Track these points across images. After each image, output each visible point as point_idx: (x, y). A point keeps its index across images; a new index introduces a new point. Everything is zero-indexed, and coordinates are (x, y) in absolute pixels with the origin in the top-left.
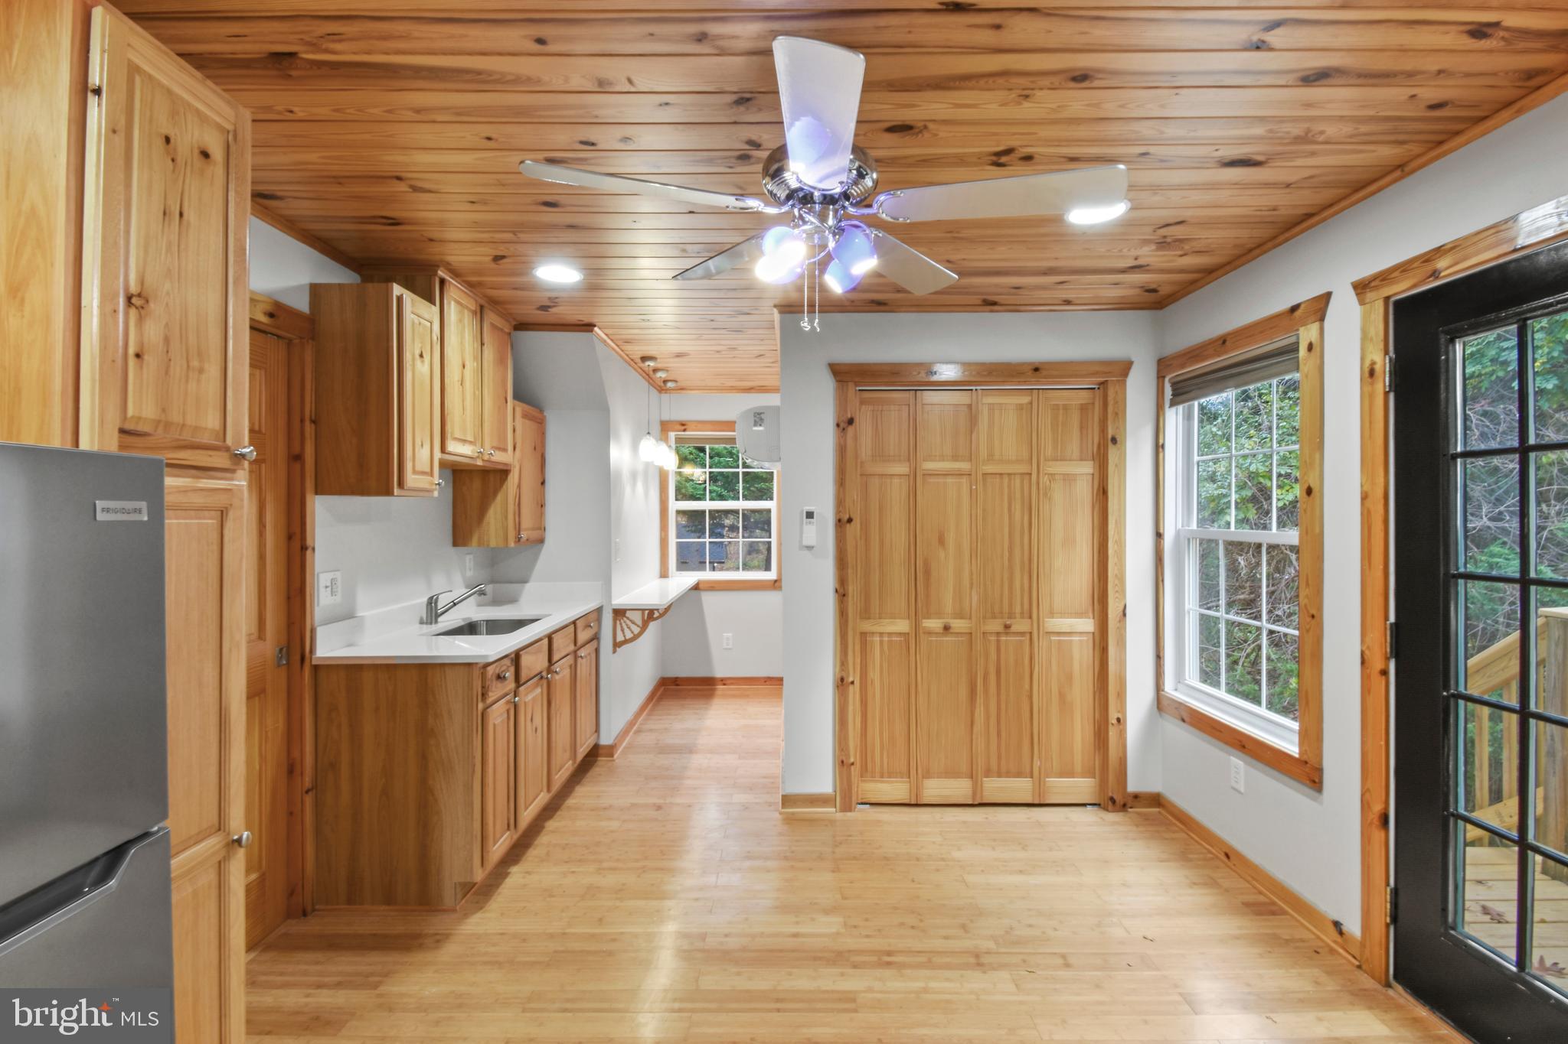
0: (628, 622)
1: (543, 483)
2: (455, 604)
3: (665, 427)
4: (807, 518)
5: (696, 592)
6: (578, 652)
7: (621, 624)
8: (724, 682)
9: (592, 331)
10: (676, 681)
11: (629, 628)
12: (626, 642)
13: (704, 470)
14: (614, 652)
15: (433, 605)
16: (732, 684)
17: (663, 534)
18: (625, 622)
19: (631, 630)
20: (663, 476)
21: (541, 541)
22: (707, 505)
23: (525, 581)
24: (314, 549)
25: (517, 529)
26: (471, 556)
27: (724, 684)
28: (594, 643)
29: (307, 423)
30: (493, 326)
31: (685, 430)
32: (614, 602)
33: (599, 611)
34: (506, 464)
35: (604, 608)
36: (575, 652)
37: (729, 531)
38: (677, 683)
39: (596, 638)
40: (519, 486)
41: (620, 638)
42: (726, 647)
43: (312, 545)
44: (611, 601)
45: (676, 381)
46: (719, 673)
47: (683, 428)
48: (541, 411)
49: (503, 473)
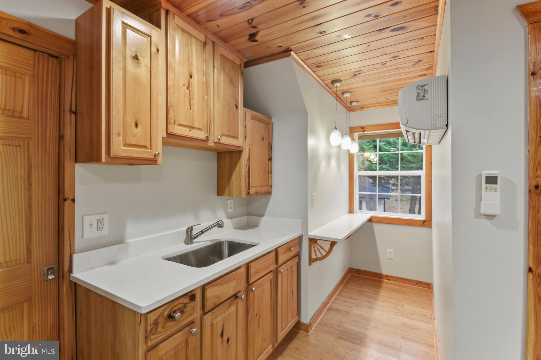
0: (318, 246)
1: (270, 159)
2: (203, 233)
3: (352, 130)
4: (487, 182)
5: (370, 222)
6: (279, 269)
7: (314, 248)
8: (388, 278)
9: (290, 55)
10: (358, 271)
11: (319, 251)
12: (317, 259)
13: (376, 153)
14: (310, 265)
15: (189, 233)
16: (393, 280)
17: (350, 189)
18: (316, 247)
19: (320, 252)
20: (351, 157)
21: (270, 193)
22: (378, 173)
23: (262, 215)
24: (73, 200)
25: (247, 186)
26: (232, 201)
27: (388, 280)
28: (296, 259)
29: (67, 114)
30: (222, 56)
31: (364, 131)
32: (309, 234)
33: (300, 238)
34: (239, 147)
35: (303, 236)
36: (277, 269)
37: (392, 186)
38: (359, 272)
39: (298, 255)
40: (249, 160)
41: (313, 256)
42: (389, 257)
43: (71, 197)
44: (307, 233)
45: (358, 101)
46: (385, 272)
47: (363, 130)
48: (270, 118)
49: (238, 152)
